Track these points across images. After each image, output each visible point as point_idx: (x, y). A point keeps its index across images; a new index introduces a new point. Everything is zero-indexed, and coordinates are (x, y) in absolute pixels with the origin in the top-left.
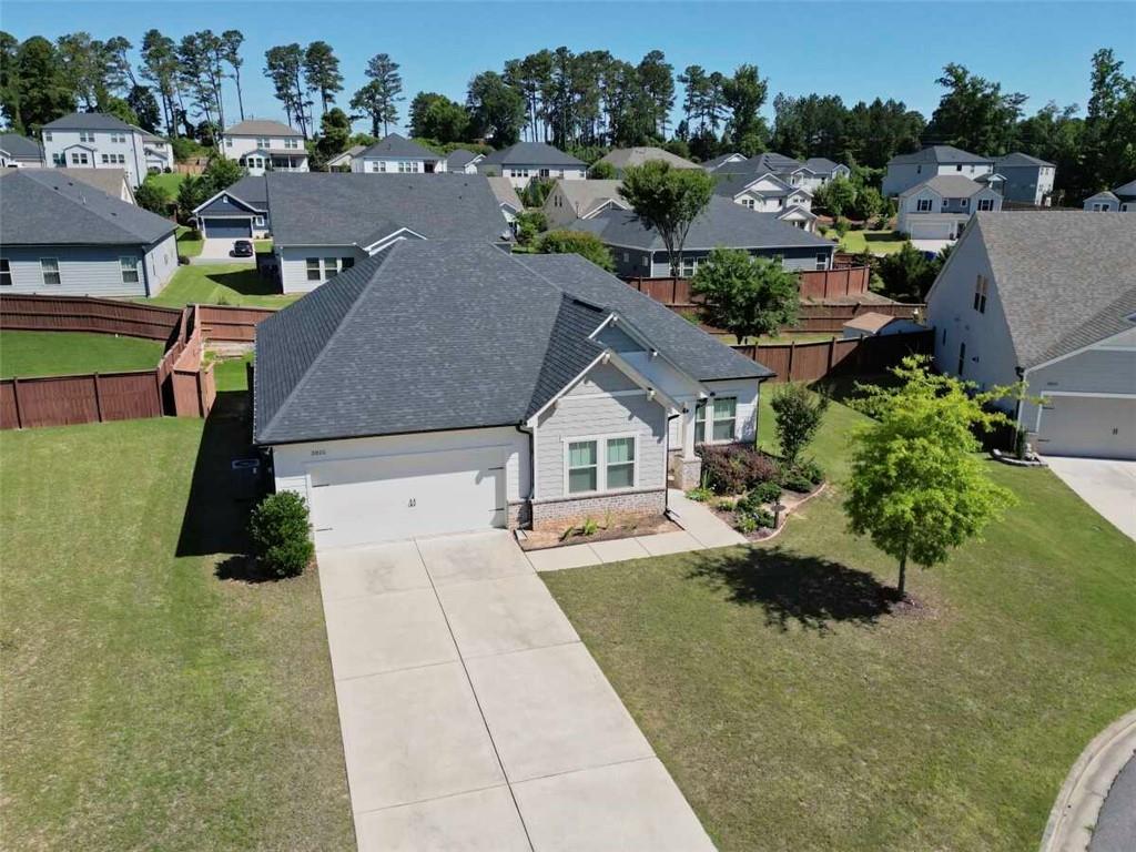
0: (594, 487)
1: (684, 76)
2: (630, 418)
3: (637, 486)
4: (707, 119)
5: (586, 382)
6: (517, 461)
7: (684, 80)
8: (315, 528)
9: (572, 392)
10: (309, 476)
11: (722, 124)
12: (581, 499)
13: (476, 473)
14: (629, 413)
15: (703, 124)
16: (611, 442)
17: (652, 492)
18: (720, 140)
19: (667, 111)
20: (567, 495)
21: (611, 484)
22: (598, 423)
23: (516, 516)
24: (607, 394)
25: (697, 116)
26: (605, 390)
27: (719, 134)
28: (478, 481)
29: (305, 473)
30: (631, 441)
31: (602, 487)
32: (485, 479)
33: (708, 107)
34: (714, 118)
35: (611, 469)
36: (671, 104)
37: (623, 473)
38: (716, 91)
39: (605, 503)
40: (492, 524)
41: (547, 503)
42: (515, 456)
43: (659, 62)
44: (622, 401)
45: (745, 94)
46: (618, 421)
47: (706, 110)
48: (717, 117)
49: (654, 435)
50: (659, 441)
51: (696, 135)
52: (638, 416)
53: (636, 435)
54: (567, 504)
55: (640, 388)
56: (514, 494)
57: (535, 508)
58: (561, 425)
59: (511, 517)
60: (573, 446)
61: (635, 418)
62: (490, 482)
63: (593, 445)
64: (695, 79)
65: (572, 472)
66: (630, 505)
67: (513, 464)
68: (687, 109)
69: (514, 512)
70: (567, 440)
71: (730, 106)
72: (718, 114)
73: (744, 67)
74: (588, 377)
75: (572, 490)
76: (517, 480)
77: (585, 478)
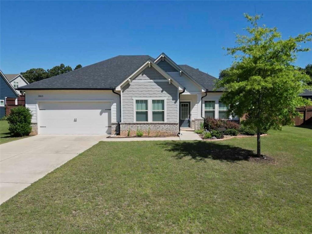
0: (147, 120)
2: (162, 91)
3: (166, 121)
5: (142, 75)
6: (115, 107)
8: (39, 125)
9: (137, 78)
10: (37, 105)
12: (140, 124)
13: (100, 111)
14: (161, 89)
16: (154, 102)
17: (172, 124)
20: (135, 122)
21: (154, 119)
22: (148, 92)
23: (115, 129)
24: (152, 81)
26: (151, 79)
28: (101, 114)
29: (36, 104)
30: (163, 102)
31: (150, 120)
32: (103, 114)
35: (154, 113)
37: (158, 115)
39: (152, 127)
40: (106, 132)
41: (126, 124)
42: (115, 104)
44: (159, 84)
46: (156, 92)
49: (173, 100)
50: (175, 103)
52: (165, 91)
53: (165, 99)
54: (135, 125)
55: (166, 79)
56: (114, 120)
57: (121, 126)
58: (132, 92)
59: (112, 129)
60: (137, 102)
61: (164, 92)
62: (106, 115)
63: (146, 102)
65: (137, 113)
66: (162, 129)
67: (114, 107)
69: (114, 127)
70: (135, 99)
74: (143, 72)
75: (137, 120)
76: (115, 115)
77: (141, 115)
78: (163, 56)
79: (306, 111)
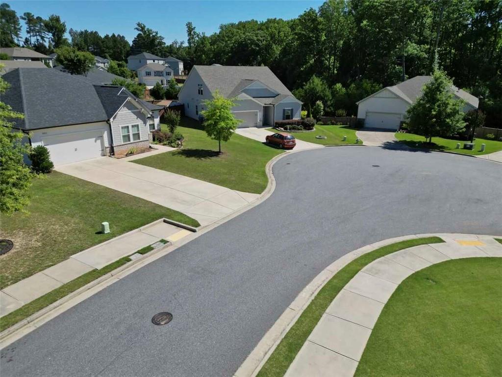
0: (129, 141)
1: (24, 17)
3: (141, 140)
4: (39, 38)
7: (24, 19)
9: (121, 110)
11: (47, 40)
12: (126, 144)
13: (95, 139)
14: (136, 117)
15: (38, 40)
16: (133, 126)
17: (145, 141)
18: (47, 47)
19: (18, 33)
20: (123, 143)
21: (134, 139)
22: (128, 120)
24: (130, 111)
25: (34, 36)
26: (129, 110)
27: (47, 44)
28: (96, 141)
29: (41, 141)
30: (138, 126)
31: (132, 141)
33: (38, 32)
34: (42, 38)
35: (133, 135)
36: (20, 29)
37: (137, 136)
38: (40, 25)
39: (134, 145)
40: (101, 155)
41: (118, 146)
42: (106, 132)
43: (7, 9)
44: (134, 113)
45: (56, 28)
46: (134, 119)
47: (38, 34)
48: (44, 37)
49: (144, 123)
50: (146, 126)
51: (35, 44)
53: (139, 123)
54: (123, 146)
55: (138, 109)
56: (107, 144)
57: (114, 148)
58: (119, 121)
59: (106, 152)
60: (122, 128)
61: (138, 119)
62: (99, 142)
63: (128, 127)
64: (29, 18)
65: (123, 136)
66: (141, 145)
67: (106, 135)
68: (28, 32)
69: (108, 150)
70: (121, 126)
71: (49, 32)
72: (44, 36)
73: (53, 15)
74: (124, 106)
76: (107, 140)
77: (127, 138)
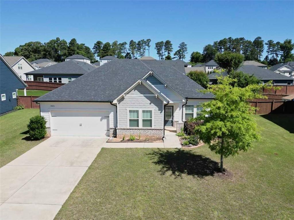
0: (138, 126)
1: (267, 43)
2: (150, 104)
3: (153, 127)
4: (274, 55)
5: (135, 90)
6: (113, 115)
8: (52, 129)
9: (130, 93)
10: (50, 113)
11: (280, 56)
12: (133, 129)
13: (101, 117)
14: (150, 102)
15: (273, 56)
16: (144, 111)
17: (158, 130)
18: (279, 60)
19: (261, 53)
20: (128, 127)
21: (143, 126)
22: (139, 104)
23: (112, 133)
24: (142, 95)
25: (271, 54)
26: (141, 94)
27: (279, 59)
28: (101, 120)
30: (151, 112)
31: (141, 126)
32: (103, 120)
33: (275, 51)
34: (277, 55)
35: (144, 120)
36: (263, 51)
37: (148, 122)
38: (278, 47)
39: (142, 132)
40: (105, 135)
41: (121, 129)
42: (112, 113)
43: (260, 40)
44: (147, 98)
45: (287, 47)
46: (146, 104)
47: (274, 52)
48: (278, 54)
49: (159, 110)
50: (161, 113)
51: (271, 59)
52: (153, 103)
53: (153, 110)
54: (128, 130)
55: (154, 94)
56: (112, 126)
57: (117, 131)
58: (126, 104)
59: (110, 133)
60: (130, 111)
61: (152, 104)
63: (137, 112)
64: (270, 43)
65: (130, 120)
66: (150, 133)
68: (268, 52)
69: (112, 131)
70: (128, 109)
71: (282, 51)
72: (278, 53)
73: (287, 40)
74: (135, 88)
75: (130, 126)
76: (113, 121)
77: (134, 122)
78: (151, 73)
79: (274, 102)
